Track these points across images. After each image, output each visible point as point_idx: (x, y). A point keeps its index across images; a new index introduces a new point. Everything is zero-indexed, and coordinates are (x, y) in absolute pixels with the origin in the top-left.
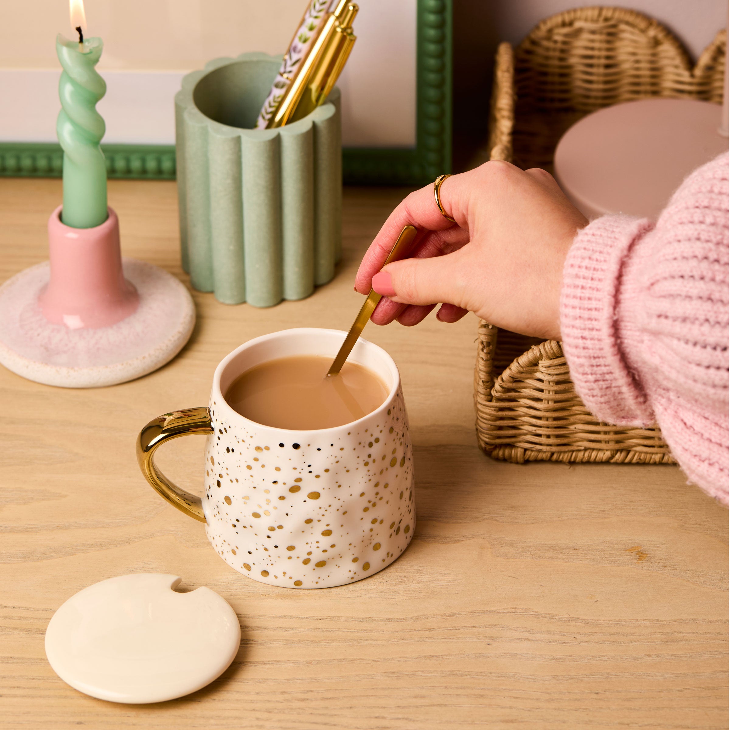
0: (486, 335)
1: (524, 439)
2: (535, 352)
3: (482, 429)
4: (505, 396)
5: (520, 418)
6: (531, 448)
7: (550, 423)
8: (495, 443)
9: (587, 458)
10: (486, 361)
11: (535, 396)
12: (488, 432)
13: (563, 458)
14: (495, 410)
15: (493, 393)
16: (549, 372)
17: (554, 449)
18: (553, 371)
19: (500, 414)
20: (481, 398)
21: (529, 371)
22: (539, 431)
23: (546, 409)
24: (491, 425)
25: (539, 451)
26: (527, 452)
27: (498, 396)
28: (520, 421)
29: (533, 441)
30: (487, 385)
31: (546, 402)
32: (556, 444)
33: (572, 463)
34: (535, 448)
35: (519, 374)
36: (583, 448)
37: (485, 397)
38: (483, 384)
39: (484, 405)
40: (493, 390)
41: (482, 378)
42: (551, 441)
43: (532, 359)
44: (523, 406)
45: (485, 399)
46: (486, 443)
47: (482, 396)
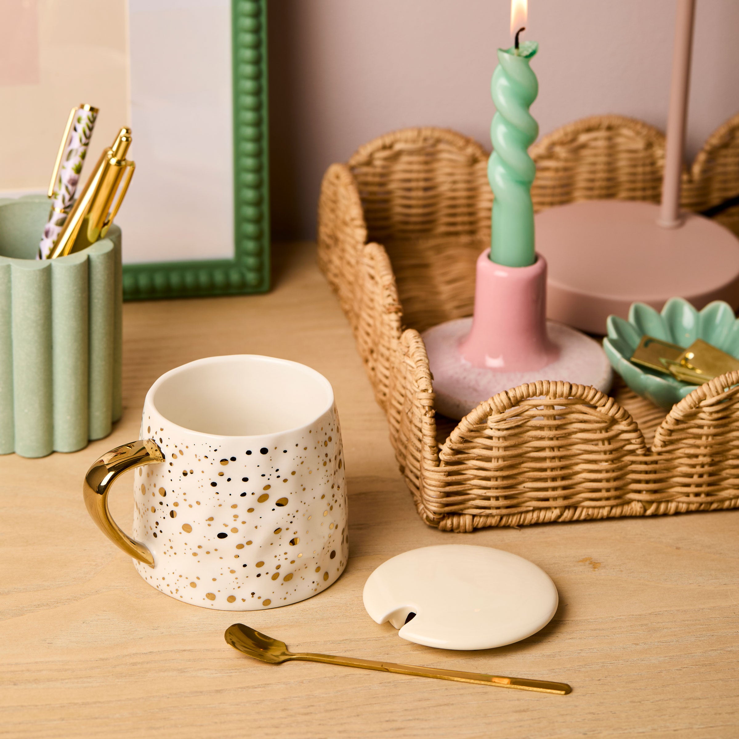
0: (427, 399)
1: (473, 505)
2: (484, 407)
3: (430, 498)
4: (454, 458)
5: (469, 482)
6: (481, 513)
7: (499, 483)
8: (445, 511)
9: (536, 519)
10: (431, 424)
11: (485, 455)
12: (437, 500)
13: (512, 521)
14: (444, 475)
15: (442, 456)
16: (499, 427)
17: (504, 511)
18: (504, 426)
19: (450, 479)
20: (429, 464)
21: (479, 428)
22: (490, 493)
23: (496, 468)
24: (441, 492)
25: (488, 516)
26: (475, 519)
27: (447, 459)
28: (469, 485)
29: (483, 505)
30: (434, 450)
31: (496, 460)
32: (506, 506)
33: (521, 526)
34: (485, 512)
35: (468, 433)
36: (531, 508)
37: (433, 463)
38: (431, 449)
39: (433, 471)
40: (442, 454)
41: (429, 443)
42: (501, 502)
43: (482, 415)
44: (472, 468)
45: (434, 465)
46: (435, 513)
47: (430, 462)
